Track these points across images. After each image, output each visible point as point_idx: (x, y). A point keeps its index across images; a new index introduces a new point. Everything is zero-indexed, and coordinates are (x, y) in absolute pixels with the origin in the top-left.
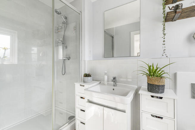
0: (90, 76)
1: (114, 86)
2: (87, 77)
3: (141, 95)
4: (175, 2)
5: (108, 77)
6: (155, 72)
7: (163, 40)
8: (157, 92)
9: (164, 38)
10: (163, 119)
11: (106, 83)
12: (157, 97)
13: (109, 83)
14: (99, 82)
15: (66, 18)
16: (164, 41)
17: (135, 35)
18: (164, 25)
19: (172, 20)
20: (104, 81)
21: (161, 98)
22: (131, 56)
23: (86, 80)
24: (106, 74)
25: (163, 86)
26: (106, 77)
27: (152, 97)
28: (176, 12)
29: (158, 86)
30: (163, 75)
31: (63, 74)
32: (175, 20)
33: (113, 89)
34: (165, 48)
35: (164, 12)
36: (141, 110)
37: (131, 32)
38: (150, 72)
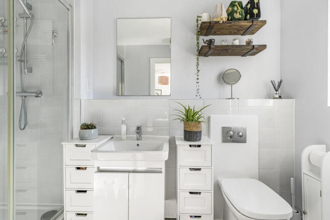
0: (95, 128)
1: (138, 140)
2: (89, 129)
3: (178, 146)
4: (208, 35)
5: (127, 127)
6: (193, 116)
7: (197, 77)
8: (195, 140)
9: (198, 75)
10: (202, 170)
11: (124, 137)
12: (195, 146)
13: (128, 136)
14: (111, 137)
15: (30, 7)
16: (198, 79)
17: (156, 64)
18: (198, 60)
19: (206, 55)
20: (120, 133)
21: (199, 146)
22: (151, 94)
23: (86, 136)
24: (123, 122)
25: (201, 132)
26: (124, 128)
27: (190, 146)
28: (210, 48)
29: (196, 133)
30: (199, 120)
31: (22, 127)
32: (207, 56)
33: (138, 145)
34: (199, 88)
35: (198, 43)
36: (178, 166)
37: (151, 59)
38: (187, 117)
